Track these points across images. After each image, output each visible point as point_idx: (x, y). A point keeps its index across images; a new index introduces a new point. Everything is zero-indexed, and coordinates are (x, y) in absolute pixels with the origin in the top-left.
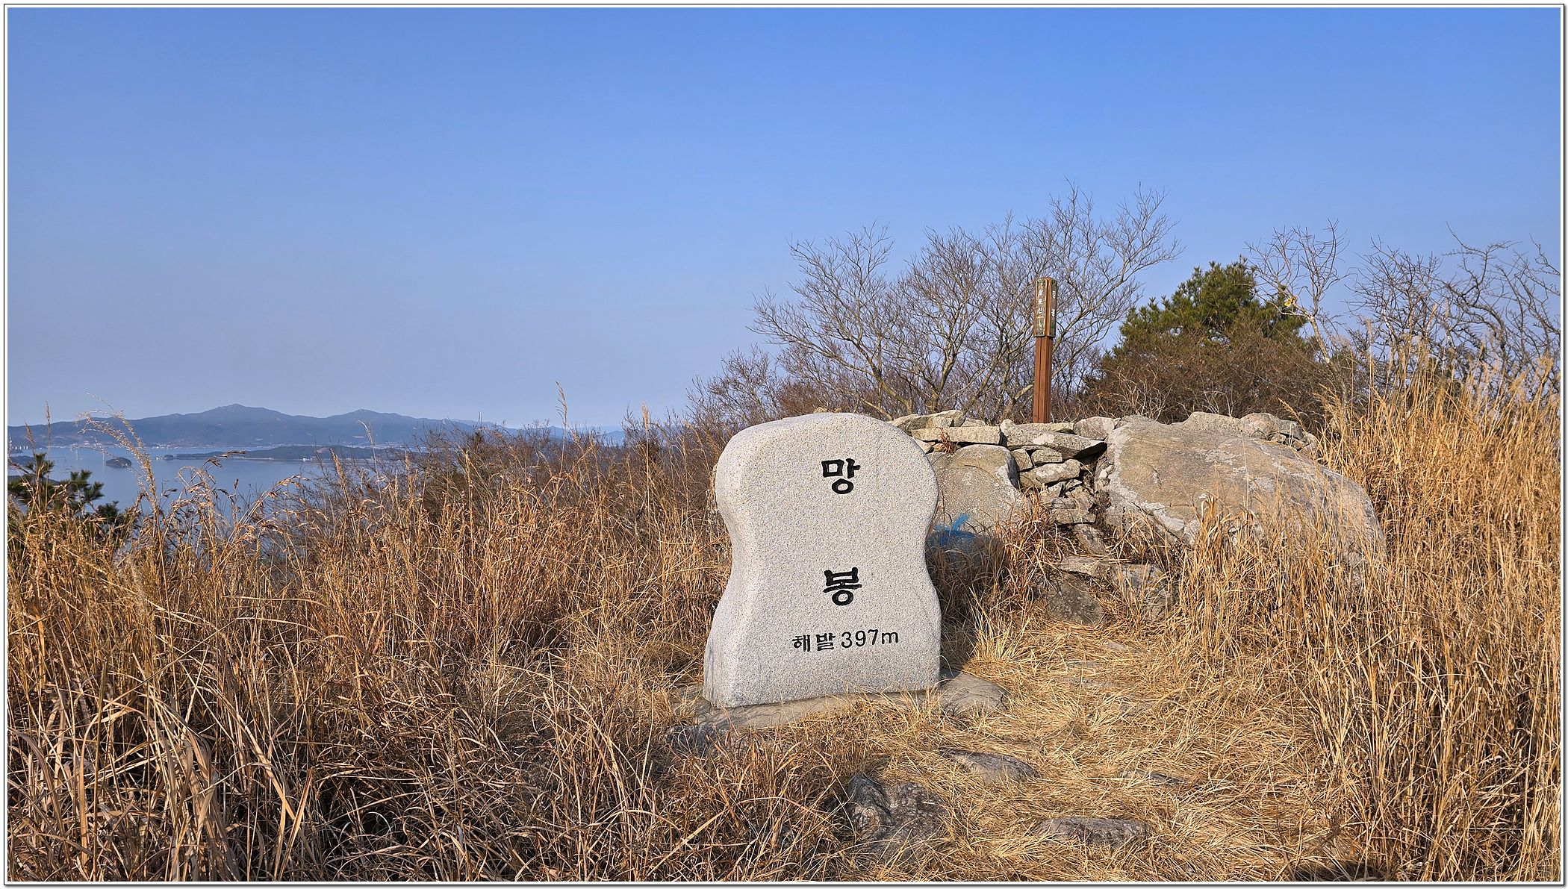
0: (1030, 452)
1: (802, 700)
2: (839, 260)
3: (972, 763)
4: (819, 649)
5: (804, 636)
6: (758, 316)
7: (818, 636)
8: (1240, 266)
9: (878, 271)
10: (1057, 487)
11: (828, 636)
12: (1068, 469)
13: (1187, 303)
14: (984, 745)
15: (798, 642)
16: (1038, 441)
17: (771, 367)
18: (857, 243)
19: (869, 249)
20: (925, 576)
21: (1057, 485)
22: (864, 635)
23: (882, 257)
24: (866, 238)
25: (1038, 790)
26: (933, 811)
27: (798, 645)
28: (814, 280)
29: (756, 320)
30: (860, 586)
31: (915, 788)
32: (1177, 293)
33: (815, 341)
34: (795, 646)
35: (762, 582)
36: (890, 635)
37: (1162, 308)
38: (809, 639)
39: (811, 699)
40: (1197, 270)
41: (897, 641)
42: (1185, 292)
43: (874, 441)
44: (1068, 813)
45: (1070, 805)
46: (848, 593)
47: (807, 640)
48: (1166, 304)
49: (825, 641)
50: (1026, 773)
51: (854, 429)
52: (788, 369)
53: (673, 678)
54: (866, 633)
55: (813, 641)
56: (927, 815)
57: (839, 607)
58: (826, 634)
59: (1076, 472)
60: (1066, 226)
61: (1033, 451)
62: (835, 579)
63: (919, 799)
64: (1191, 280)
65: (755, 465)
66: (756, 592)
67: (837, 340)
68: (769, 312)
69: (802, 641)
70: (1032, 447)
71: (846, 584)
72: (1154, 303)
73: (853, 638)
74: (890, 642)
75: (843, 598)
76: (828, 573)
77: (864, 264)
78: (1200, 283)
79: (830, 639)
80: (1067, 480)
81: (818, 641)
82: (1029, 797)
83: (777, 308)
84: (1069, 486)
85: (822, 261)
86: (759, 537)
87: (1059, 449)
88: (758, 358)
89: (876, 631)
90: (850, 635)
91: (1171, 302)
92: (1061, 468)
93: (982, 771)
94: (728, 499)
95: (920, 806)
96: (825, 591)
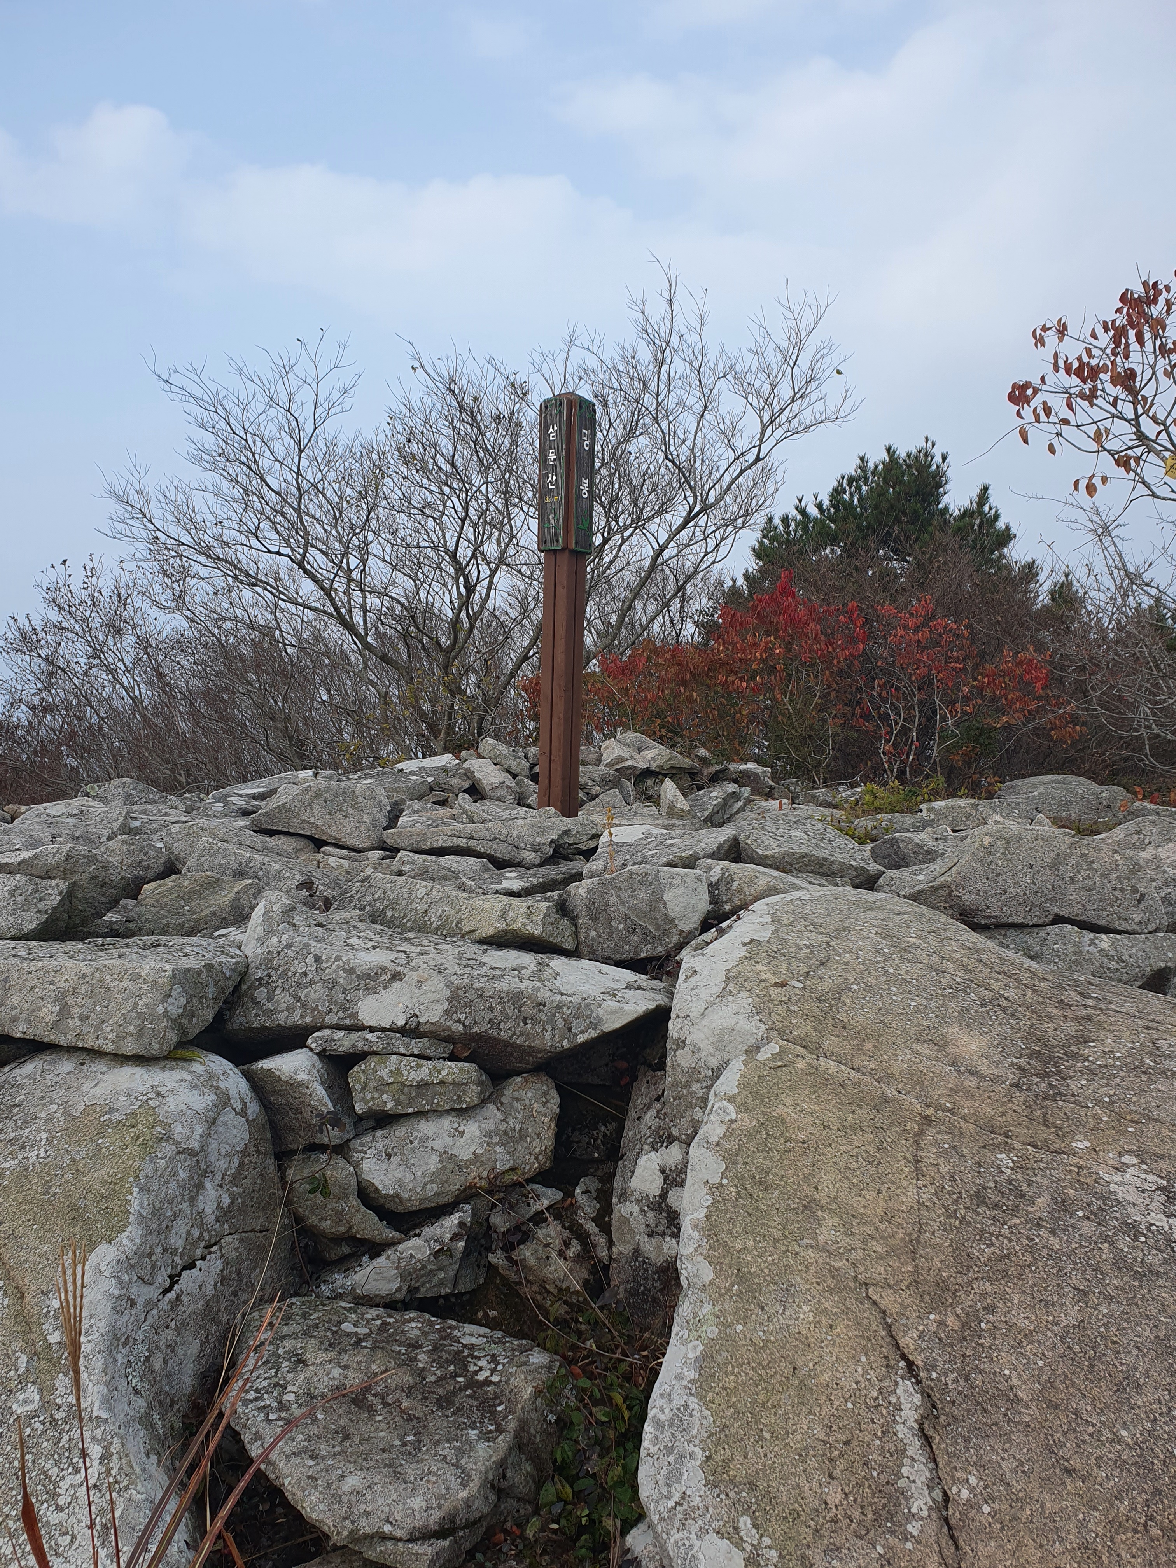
0: (343, 1063)
12: (508, 1139)
16: (382, 1008)
59: (538, 1149)
61: (355, 1057)
64: (854, 473)
72: (803, 505)
77: (305, 415)
78: (866, 477)
80: (498, 1193)
87: (478, 1044)
91: (826, 503)
92: (471, 1135)
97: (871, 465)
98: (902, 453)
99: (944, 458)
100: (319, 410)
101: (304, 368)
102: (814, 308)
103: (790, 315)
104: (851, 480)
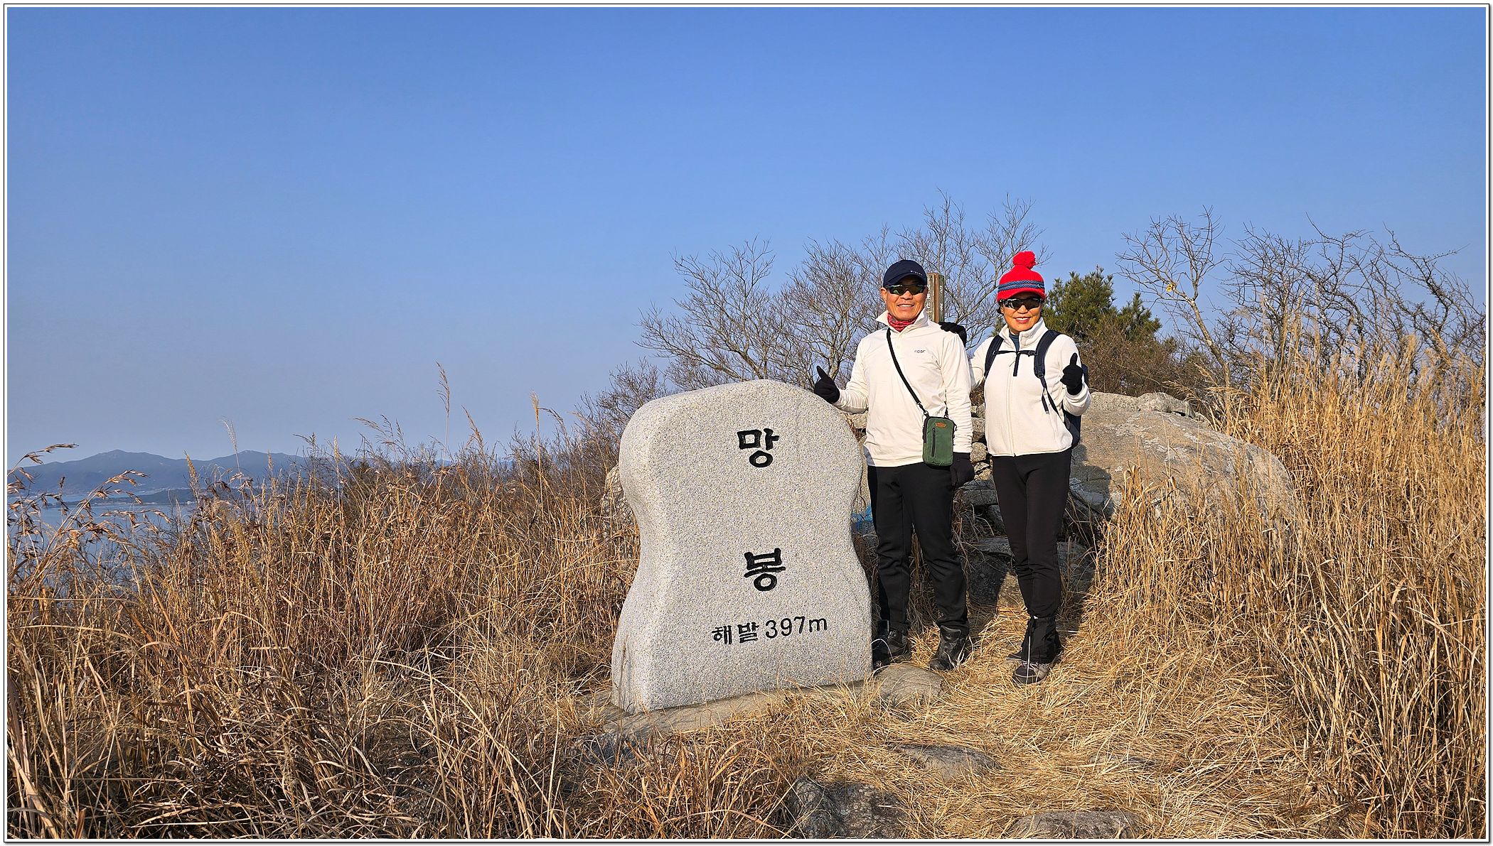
1: (725, 699)
3: (927, 757)
4: (742, 641)
5: (725, 627)
6: (645, 331)
7: (740, 626)
8: (1097, 277)
9: (761, 285)
11: (751, 626)
14: (934, 735)
15: (719, 634)
18: (740, 257)
19: (752, 263)
20: (853, 554)
22: (790, 622)
23: (766, 269)
24: (749, 253)
25: (1003, 784)
26: (891, 816)
27: (718, 637)
28: (699, 294)
29: (643, 335)
30: (783, 568)
31: (867, 790)
34: (716, 639)
35: (676, 568)
36: (818, 621)
38: (730, 631)
39: (735, 697)
40: (1057, 281)
41: (825, 628)
43: (793, 409)
44: (1045, 808)
45: (1043, 798)
46: (771, 577)
47: (728, 631)
49: (747, 632)
50: (988, 763)
51: (770, 396)
53: (578, 683)
54: (792, 621)
55: (735, 631)
56: (886, 821)
57: (762, 593)
58: (748, 624)
60: (941, 235)
62: (756, 562)
63: (873, 802)
65: (666, 438)
66: (669, 580)
67: (724, 351)
68: (656, 326)
69: (721, 633)
71: (769, 567)
73: (778, 627)
74: (818, 629)
75: (765, 582)
76: (748, 556)
77: (748, 278)
78: (1061, 293)
79: (754, 629)
81: (740, 632)
82: (995, 791)
83: (664, 322)
85: (707, 276)
86: (671, 517)
89: (803, 618)
90: (775, 623)
93: (940, 765)
94: (635, 476)
95: (876, 811)
96: (746, 575)
97: (1063, 285)
98: (1082, 277)
99: (1110, 279)
100: (755, 276)
101: (748, 255)
102: (1023, 207)
103: (1009, 211)
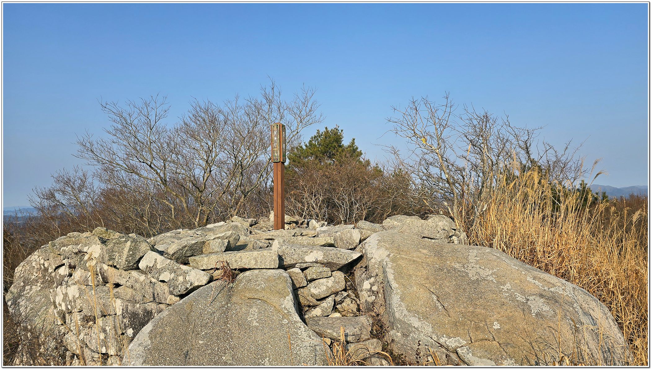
0: (303, 270)
2: (135, 115)
8: (337, 130)
9: (161, 123)
10: (330, 300)
12: (336, 283)
13: (315, 145)
16: (310, 258)
17: (90, 180)
18: (147, 105)
19: (155, 109)
21: (330, 298)
23: (165, 113)
28: (120, 127)
29: (79, 150)
32: (310, 141)
33: (121, 163)
37: (304, 147)
40: (318, 131)
42: (313, 140)
48: (306, 146)
52: (101, 181)
59: (342, 285)
61: (306, 268)
64: (316, 135)
67: (134, 162)
70: (304, 265)
72: (301, 145)
77: (153, 118)
78: (319, 136)
80: (336, 294)
83: (95, 143)
84: (338, 299)
87: (328, 264)
88: (80, 174)
91: (308, 145)
92: (330, 282)
97: (321, 133)
98: (329, 129)
99: (342, 131)
100: (157, 117)
101: (152, 104)
102: (312, 91)
103: (304, 93)
104: (315, 137)
